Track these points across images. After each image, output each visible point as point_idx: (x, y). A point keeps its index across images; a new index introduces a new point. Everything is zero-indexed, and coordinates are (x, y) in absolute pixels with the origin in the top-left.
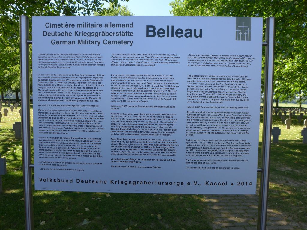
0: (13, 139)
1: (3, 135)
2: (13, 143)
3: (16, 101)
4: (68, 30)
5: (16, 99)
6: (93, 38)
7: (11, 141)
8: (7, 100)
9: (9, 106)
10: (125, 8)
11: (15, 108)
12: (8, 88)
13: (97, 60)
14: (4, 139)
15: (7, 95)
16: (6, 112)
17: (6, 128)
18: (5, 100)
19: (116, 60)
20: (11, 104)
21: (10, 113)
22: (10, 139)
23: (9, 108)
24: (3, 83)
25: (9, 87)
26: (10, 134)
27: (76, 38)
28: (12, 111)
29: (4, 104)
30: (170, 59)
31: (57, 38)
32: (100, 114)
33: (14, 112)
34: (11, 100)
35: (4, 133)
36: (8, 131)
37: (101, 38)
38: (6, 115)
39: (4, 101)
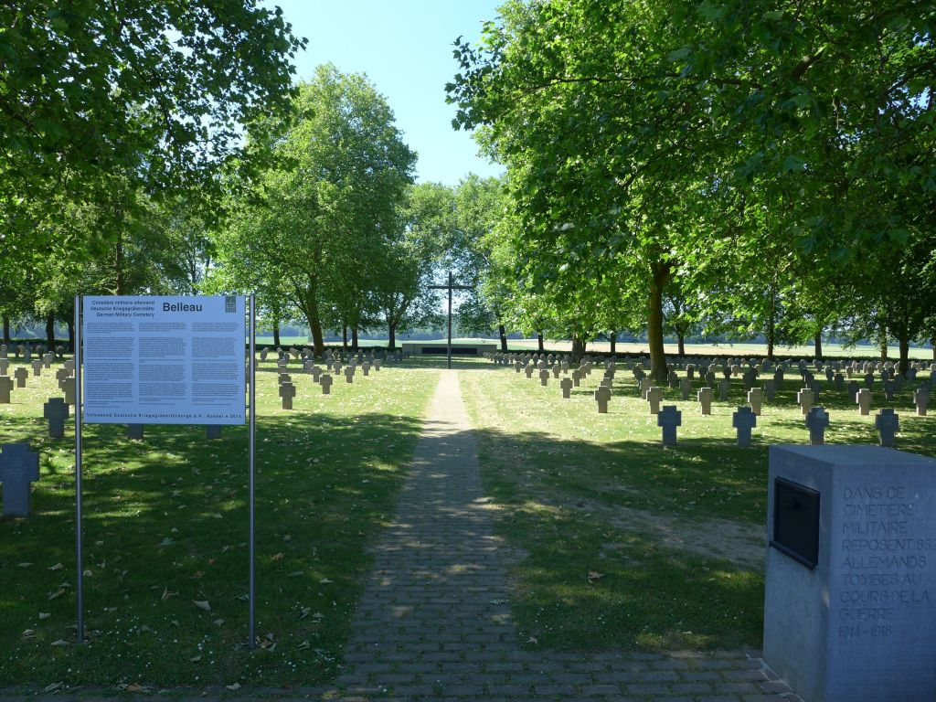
0: (45, 438)
1: (21, 431)
2: (47, 445)
3: (45, 347)
4: (109, 306)
5: (46, 339)
6: (126, 312)
7: (39, 441)
8: (19, 342)
9: (28, 360)
10: (359, 78)
11: (44, 366)
12: (23, 310)
13: (129, 328)
14: (24, 437)
15: (22, 329)
16: (22, 375)
17: (24, 415)
18: (12, 342)
19: (143, 327)
20: (33, 355)
21: (32, 379)
22: (39, 439)
23: (28, 367)
24: (11, 296)
25: (28, 306)
26: (36, 427)
27: (114, 312)
28: (37, 373)
29: (13, 355)
30: (179, 326)
31: (101, 312)
32: (131, 365)
33: (42, 376)
34: (32, 344)
35: (22, 427)
36: (31, 423)
37: (132, 312)
38: (22, 384)
39: (13, 345)
